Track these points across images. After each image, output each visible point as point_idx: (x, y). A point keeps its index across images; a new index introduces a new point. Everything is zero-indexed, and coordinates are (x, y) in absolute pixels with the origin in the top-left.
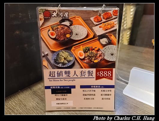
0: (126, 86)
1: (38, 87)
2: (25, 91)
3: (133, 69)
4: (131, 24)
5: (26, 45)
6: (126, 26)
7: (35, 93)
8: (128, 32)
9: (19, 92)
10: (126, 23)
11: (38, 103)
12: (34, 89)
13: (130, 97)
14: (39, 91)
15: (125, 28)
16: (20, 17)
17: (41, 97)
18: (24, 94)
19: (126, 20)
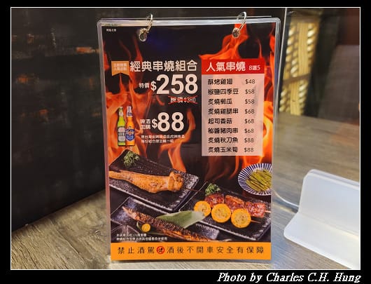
1: (74, 217)
2: (41, 226)
3: (309, 174)
4: (310, 65)
5: (44, 112)
6: (298, 70)
7: (64, 232)
8: (301, 86)
9: (27, 228)
10: (297, 63)
11: (68, 259)
12: (64, 221)
14: (74, 227)
15: (295, 76)
16: (30, 42)
17: (76, 242)
18: (37, 234)
19: (297, 56)
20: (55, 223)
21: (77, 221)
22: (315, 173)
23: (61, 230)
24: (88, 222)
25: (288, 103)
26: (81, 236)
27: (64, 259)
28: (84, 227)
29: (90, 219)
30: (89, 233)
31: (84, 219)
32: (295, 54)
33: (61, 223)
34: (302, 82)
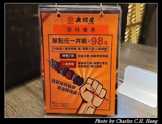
0: (121, 84)
1: (32, 84)
4: (141, 18)
6: (135, 20)
7: (29, 89)
8: (137, 28)
9: (13, 88)
10: (135, 17)
11: (32, 98)
12: (28, 86)
13: (122, 95)
15: (134, 23)
17: (34, 93)
18: (18, 90)
19: (135, 13)
20: (24, 86)
21: (33, 86)
22: (130, 67)
23: (27, 89)
24: (38, 86)
25: (130, 37)
26: (36, 91)
27: (31, 98)
28: (37, 88)
29: (39, 85)
30: (39, 90)
31: (36, 85)
32: (134, 12)
33: (27, 86)
34: (137, 26)
